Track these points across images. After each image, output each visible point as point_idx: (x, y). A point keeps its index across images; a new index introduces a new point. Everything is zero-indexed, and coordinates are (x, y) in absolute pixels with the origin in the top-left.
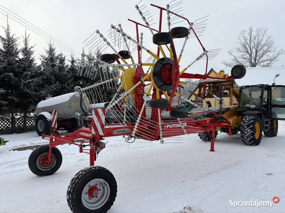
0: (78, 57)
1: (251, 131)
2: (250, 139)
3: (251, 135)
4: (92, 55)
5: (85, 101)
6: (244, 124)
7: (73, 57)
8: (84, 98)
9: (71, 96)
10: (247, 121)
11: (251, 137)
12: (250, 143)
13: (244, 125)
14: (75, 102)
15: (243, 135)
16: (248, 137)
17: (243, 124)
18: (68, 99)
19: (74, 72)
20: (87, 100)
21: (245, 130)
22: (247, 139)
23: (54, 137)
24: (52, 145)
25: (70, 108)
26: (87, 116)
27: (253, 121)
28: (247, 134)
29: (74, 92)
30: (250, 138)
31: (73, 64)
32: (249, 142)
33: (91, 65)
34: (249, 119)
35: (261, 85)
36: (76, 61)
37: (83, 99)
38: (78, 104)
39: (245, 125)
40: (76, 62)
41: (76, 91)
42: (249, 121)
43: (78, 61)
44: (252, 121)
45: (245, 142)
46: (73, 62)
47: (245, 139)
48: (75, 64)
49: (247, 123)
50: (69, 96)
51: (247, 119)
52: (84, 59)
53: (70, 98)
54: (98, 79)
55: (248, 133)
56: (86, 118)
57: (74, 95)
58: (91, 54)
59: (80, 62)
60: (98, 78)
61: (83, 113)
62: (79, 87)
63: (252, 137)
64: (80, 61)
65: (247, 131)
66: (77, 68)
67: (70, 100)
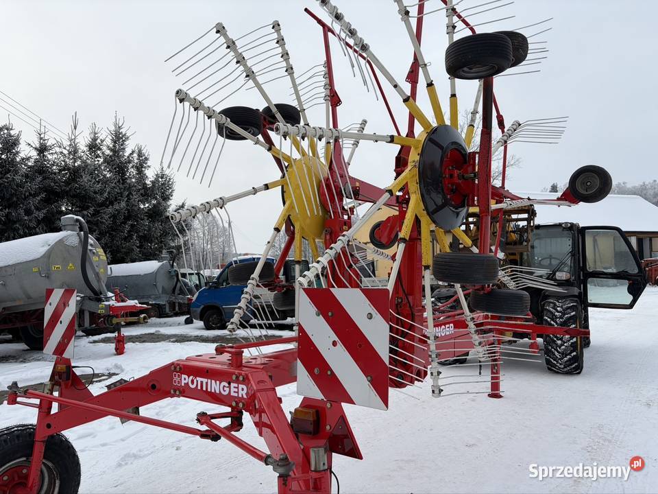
0: (58, 136)
1: (572, 338)
2: (570, 360)
3: (572, 349)
4: (99, 135)
5: (95, 259)
6: (552, 320)
7: (42, 136)
8: (91, 250)
9: (52, 243)
10: (558, 312)
11: (572, 354)
12: (566, 369)
13: (552, 322)
14: (65, 262)
15: (552, 348)
16: (564, 354)
17: (549, 320)
18: (43, 250)
19: (45, 178)
20: (99, 256)
21: (556, 337)
22: (561, 359)
23: (56, 394)
24: (49, 426)
25: (48, 277)
26: (100, 300)
27: (574, 313)
28: (563, 345)
29: (61, 232)
30: (568, 357)
31: (44, 155)
32: (565, 367)
33: (97, 162)
34: (562, 307)
35: (569, 225)
36: (51, 147)
37: (88, 251)
38: (73, 267)
39: (557, 323)
40: (51, 152)
41: (68, 227)
42: (564, 314)
43: (58, 150)
44: (572, 314)
45: (555, 366)
46: (42, 149)
47: (554, 360)
48: (50, 157)
49: (561, 317)
50: (47, 243)
51: (558, 309)
52: (76, 145)
53: (47, 248)
54: (116, 200)
55: (565, 343)
56: (99, 309)
57: (61, 241)
58: (95, 134)
59: (66, 152)
60: (116, 198)
61: (89, 293)
62: (76, 217)
63: (575, 353)
64: (65, 148)
65: (561, 339)
66: (54, 167)
67: (48, 255)
